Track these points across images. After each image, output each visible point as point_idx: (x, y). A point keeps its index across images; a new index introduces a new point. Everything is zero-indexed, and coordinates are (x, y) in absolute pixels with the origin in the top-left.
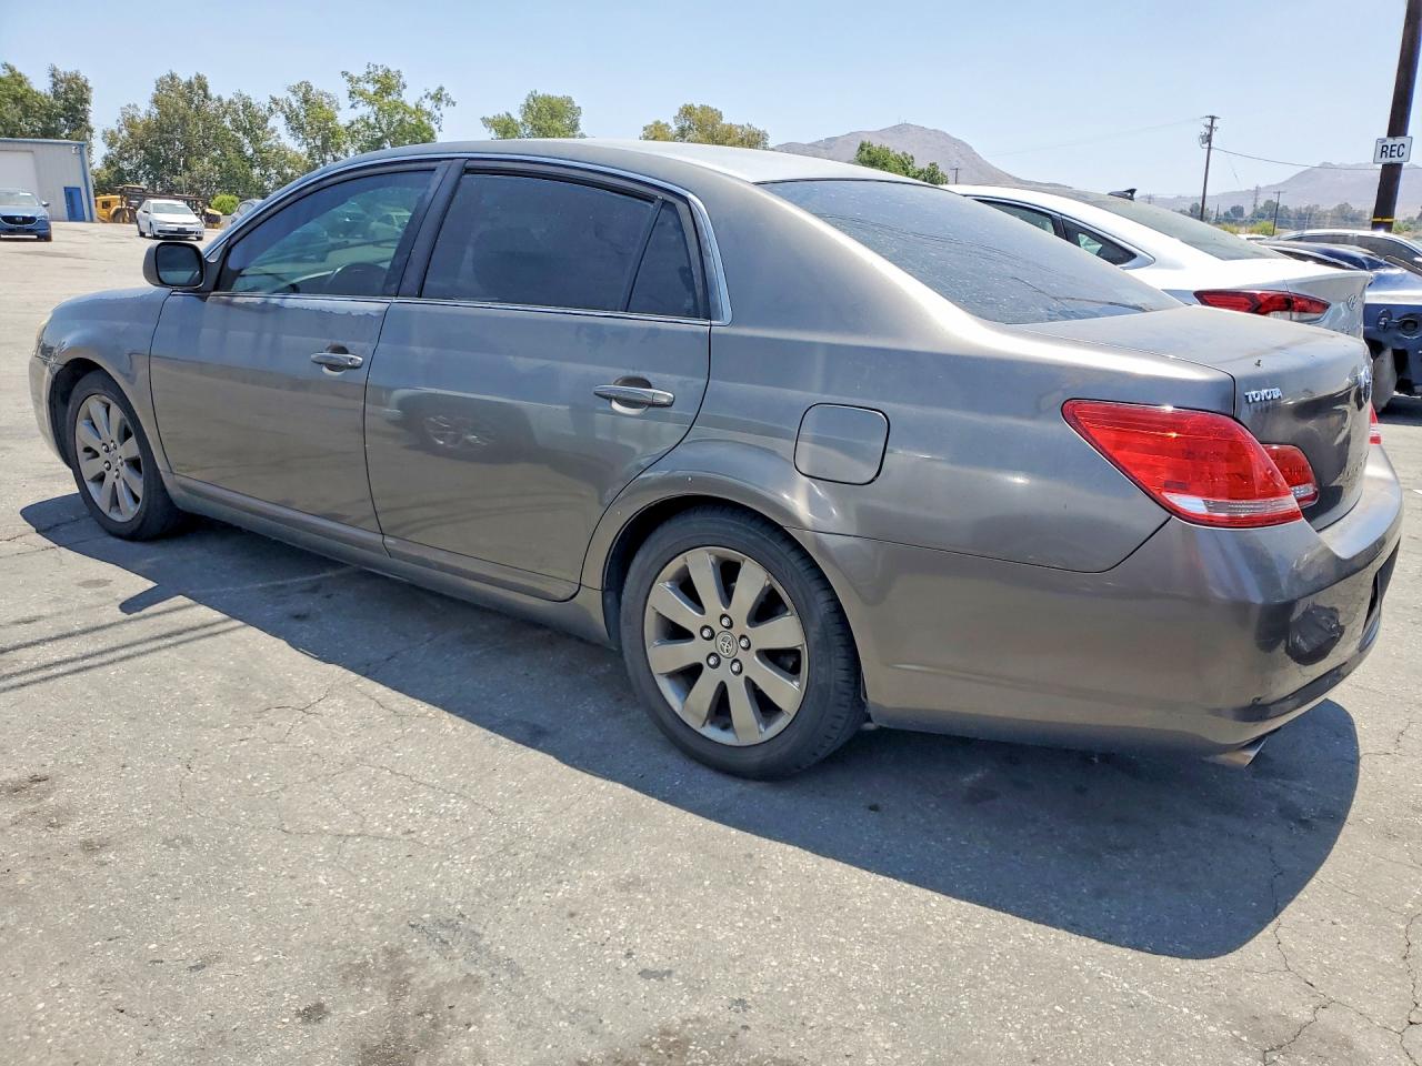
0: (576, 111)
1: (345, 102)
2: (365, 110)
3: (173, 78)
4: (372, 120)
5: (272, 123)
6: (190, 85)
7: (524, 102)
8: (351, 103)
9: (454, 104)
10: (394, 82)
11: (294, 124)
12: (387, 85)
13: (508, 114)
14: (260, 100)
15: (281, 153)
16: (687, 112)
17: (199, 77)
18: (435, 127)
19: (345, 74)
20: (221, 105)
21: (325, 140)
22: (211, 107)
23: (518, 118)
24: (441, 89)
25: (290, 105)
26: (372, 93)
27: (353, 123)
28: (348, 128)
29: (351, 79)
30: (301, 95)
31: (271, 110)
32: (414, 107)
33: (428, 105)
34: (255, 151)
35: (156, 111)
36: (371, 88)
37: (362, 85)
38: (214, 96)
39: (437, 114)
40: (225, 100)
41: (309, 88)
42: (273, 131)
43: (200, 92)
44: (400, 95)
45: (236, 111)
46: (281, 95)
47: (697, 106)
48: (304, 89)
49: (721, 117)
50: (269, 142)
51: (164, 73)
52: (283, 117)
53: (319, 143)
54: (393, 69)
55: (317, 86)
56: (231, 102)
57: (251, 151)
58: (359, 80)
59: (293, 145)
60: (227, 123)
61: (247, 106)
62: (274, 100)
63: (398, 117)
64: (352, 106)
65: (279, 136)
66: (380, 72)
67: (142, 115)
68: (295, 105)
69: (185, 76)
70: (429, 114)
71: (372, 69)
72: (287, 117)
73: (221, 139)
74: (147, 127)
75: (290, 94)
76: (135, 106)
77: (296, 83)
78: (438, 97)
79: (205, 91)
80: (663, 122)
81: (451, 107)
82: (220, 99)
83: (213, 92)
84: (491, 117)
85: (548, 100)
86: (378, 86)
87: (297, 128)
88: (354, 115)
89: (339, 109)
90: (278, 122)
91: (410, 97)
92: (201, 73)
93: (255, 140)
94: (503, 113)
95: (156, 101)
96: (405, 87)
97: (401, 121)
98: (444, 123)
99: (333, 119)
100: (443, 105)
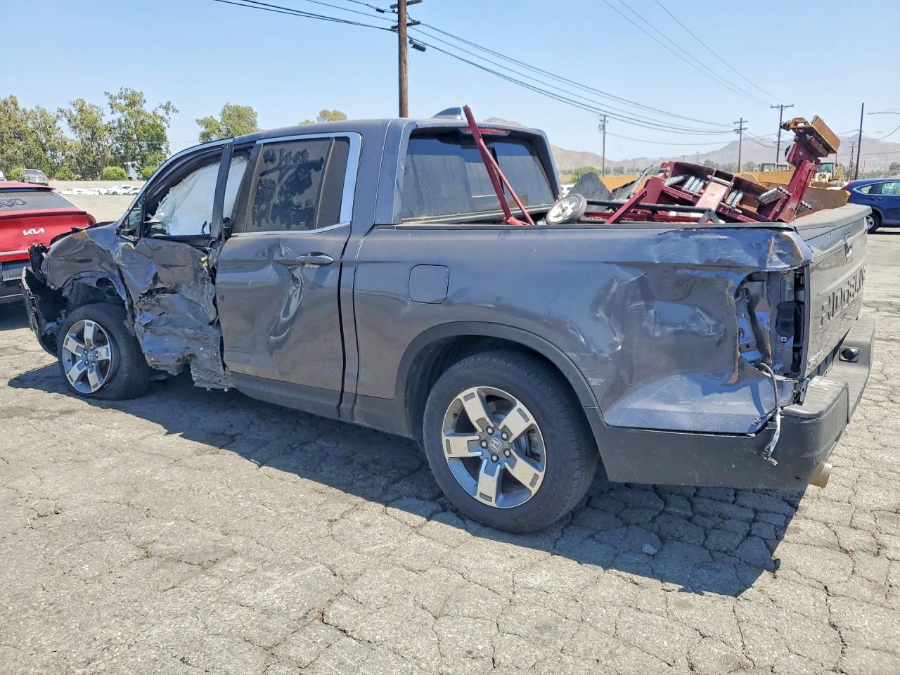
2: (118, 115)
8: (111, 111)
9: (177, 111)
10: (138, 98)
11: (73, 124)
13: (212, 117)
15: (64, 142)
18: (164, 124)
21: (94, 134)
22: (19, 115)
24: (169, 103)
25: (71, 113)
26: (124, 104)
27: (110, 123)
28: (106, 126)
30: (78, 107)
31: (58, 116)
33: (161, 112)
34: (46, 141)
36: (123, 102)
38: (21, 108)
39: (166, 117)
40: (28, 110)
43: (13, 106)
44: (141, 106)
46: (66, 107)
48: (80, 104)
50: (57, 135)
52: (66, 120)
53: (89, 136)
58: (115, 98)
59: (72, 137)
60: (29, 124)
62: (60, 110)
63: (141, 119)
64: (113, 113)
65: (62, 132)
68: (74, 113)
70: (162, 118)
72: (69, 120)
75: (71, 107)
77: (75, 100)
78: (167, 108)
81: (175, 114)
82: (24, 110)
87: (75, 127)
88: (112, 118)
90: (63, 124)
92: (13, 95)
93: (48, 134)
94: (208, 116)
97: (143, 121)
99: (99, 121)
100: (171, 112)
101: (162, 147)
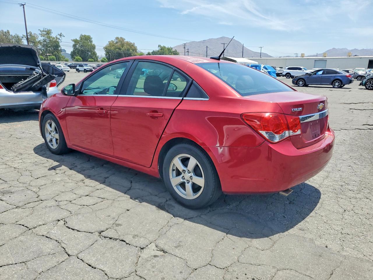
0: (91, 38)
1: (39, 36)
3: (2, 31)
5: (22, 41)
6: (6, 32)
7: (80, 36)
12: (48, 32)
14: (20, 35)
16: (117, 38)
17: (8, 31)
19: (39, 30)
20: (12, 36)
29: (41, 31)
32: (55, 37)
37: (43, 32)
41: (31, 33)
42: (23, 42)
45: (15, 38)
47: (119, 37)
49: (125, 39)
54: (49, 29)
55: (33, 32)
56: (14, 36)
61: (18, 37)
66: (46, 30)
69: (5, 30)
71: (44, 29)
79: (9, 34)
80: (112, 40)
83: (11, 34)
84: (73, 39)
85: (85, 36)
86: (46, 33)
89: (38, 37)
91: (53, 35)
98: (62, 40)
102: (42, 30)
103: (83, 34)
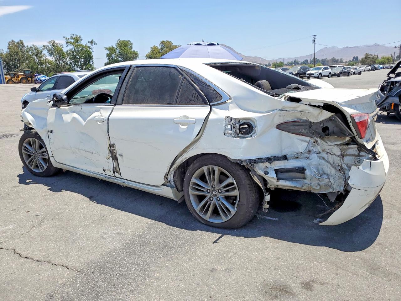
0: (131, 44)
1: (65, 45)
2: (71, 47)
3: (13, 41)
4: (73, 50)
6: (18, 43)
7: (116, 42)
8: (67, 45)
10: (79, 39)
11: (50, 52)
12: (77, 40)
13: (112, 46)
14: (40, 46)
15: (47, 61)
16: (163, 43)
17: (21, 41)
18: (91, 51)
19: (64, 37)
20: (28, 48)
21: (60, 56)
22: (25, 49)
23: (115, 47)
24: (93, 40)
27: (68, 51)
28: (66, 52)
29: (66, 39)
30: (52, 44)
31: (43, 49)
32: (85, 45)
33: (89, 45)
34: (39, 60)
35: (9, 51)
36: (72, 41)
37: (70, 40)
39: (92, 47)
41: (54, 42)
42: (44, 55)
43: (22, 45)
44: (81, 42)
45: (33, 50)
46: (46, 44)
47: (165, 41)
48: (52, 42)
49: (172, 43)
50: (43, 58)
51: (10, 40)
53: (58, 57)
54: (78, 35)
55: (56, 41)
56: (31, 47)
57: (38, 61)
58: (68, 39)
59: (51, 58)
60: (30, 53)
61: (36, 48)
62: (44, 46)
63: (81, 48)
64: (67, 46)
65: (46, 56)
66: (75, 36)
67: (5, 52)
68: (50, 47)
69: (16, 40)
70: (89, 47)
71: (72, 35)
72: (48, 50)
73: (29, 58)
74: (6, 55)
75: (48, 44)
76: (3, 50)
77: (50, 41)
78: (92, 42)
79: (23, 44)
80: (156, 46)
81: (95, 45)
82: (27, 46)
83: (25, 44)
84: (107, 47)
85: (123, 41)
86: (74, 40)
87: (51, 54)
88: (68, 49)
89: (63, 47)
91: (84, 43)
93: (39, 58)
95: (9, 48)
96: (82, 40)
97: (82, 49)
98: (94, 49)
99: (62, 50)
100: (93, 45)
101: (91, 61)
102: (68, 37)
103: (121, 40)
